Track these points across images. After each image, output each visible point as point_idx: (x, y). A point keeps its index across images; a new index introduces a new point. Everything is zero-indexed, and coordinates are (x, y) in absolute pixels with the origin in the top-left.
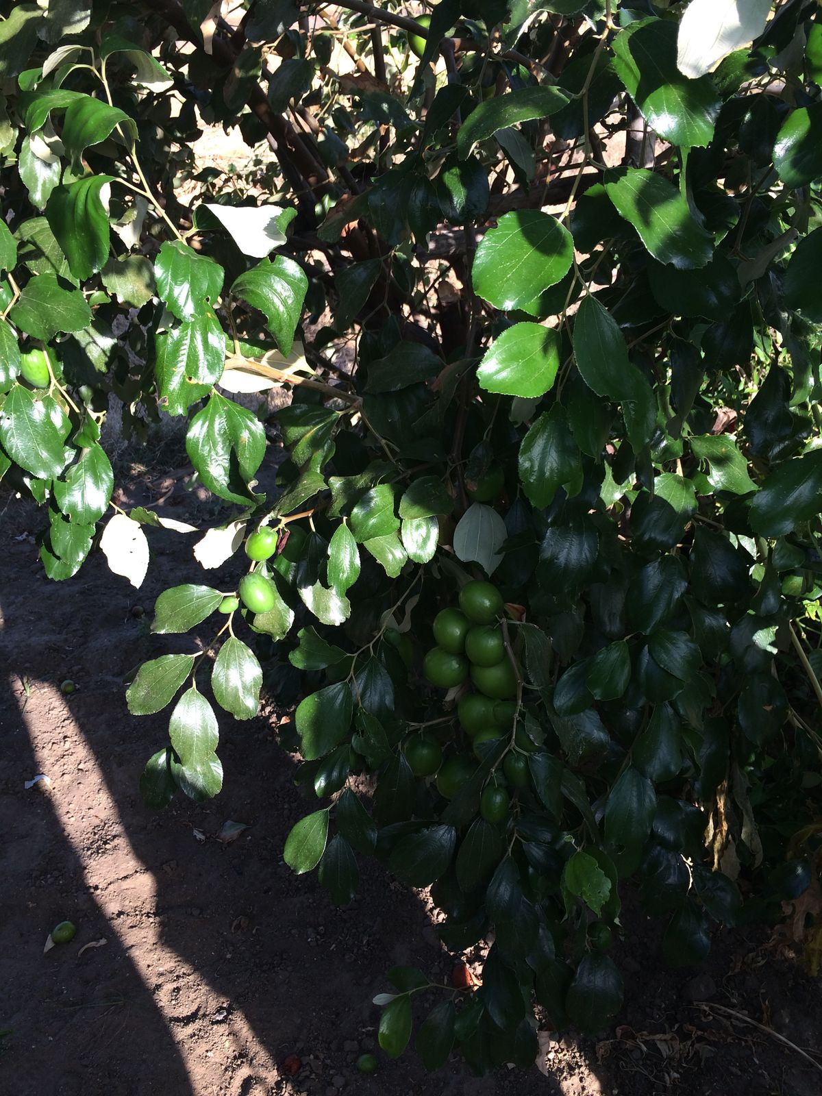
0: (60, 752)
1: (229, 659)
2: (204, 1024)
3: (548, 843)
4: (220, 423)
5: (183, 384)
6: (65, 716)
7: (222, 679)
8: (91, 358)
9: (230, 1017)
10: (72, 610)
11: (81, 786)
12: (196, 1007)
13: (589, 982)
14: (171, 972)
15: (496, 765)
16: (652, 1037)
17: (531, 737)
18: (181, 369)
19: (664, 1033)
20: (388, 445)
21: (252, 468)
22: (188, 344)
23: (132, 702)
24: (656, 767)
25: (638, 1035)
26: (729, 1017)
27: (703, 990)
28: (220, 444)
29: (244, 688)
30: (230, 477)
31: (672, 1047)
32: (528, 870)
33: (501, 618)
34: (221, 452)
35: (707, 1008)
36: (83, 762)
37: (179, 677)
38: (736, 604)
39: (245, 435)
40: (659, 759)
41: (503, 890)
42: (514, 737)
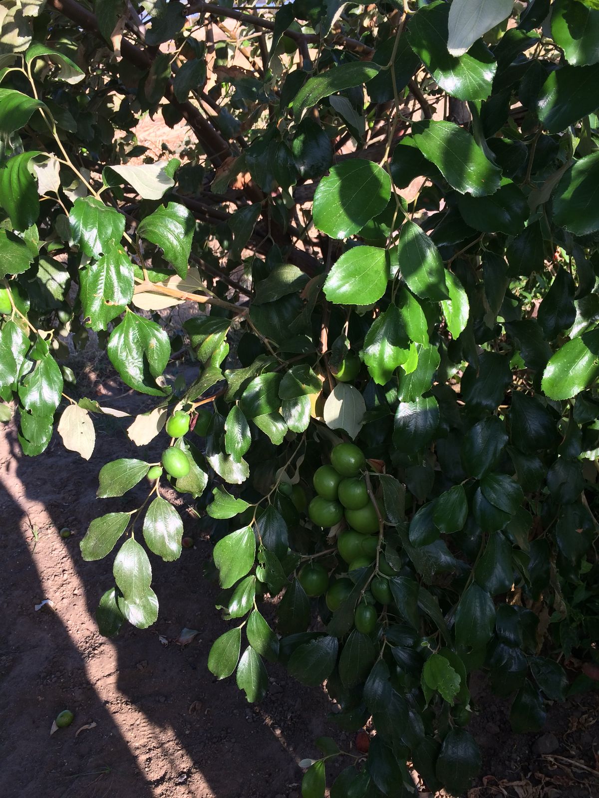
0: (60, 582)
1: (156, 514)
2: (170, 786)
3: (411, 647)
4: (133, 334)
5: (102, 306)
6: (64, 555)
7: (151, 530)
8: (50, 290)
9: (189, 779)
10: (68, 475)
11: (76, 607)
12: (163, 773)
13: (453, 753)
14: (144, 746)
15: (365, 587)
16: (510, 784)
17: (391, 564)
18: (100, 294)
19: (520, 780)
20: (269, 343)
21: (160, 367)
22: (105, 275)
23: (84, 551)
24: (494, 582)
25: (500, 782)
26: (570, 765)
27: (548, 745)
28: (135, 350)
29: (169, 536)
30: (144, 375)
31: (527, 791)
32: (396, 670)
33: (364, 471)
34: (136, 356)
35: (552, 760)
36: (77, 589)
37: (119, 530)
38: (548, 451)
39: (153, 342)
40: (496, 576)
41: (376, 685)
42: (378, 565)
